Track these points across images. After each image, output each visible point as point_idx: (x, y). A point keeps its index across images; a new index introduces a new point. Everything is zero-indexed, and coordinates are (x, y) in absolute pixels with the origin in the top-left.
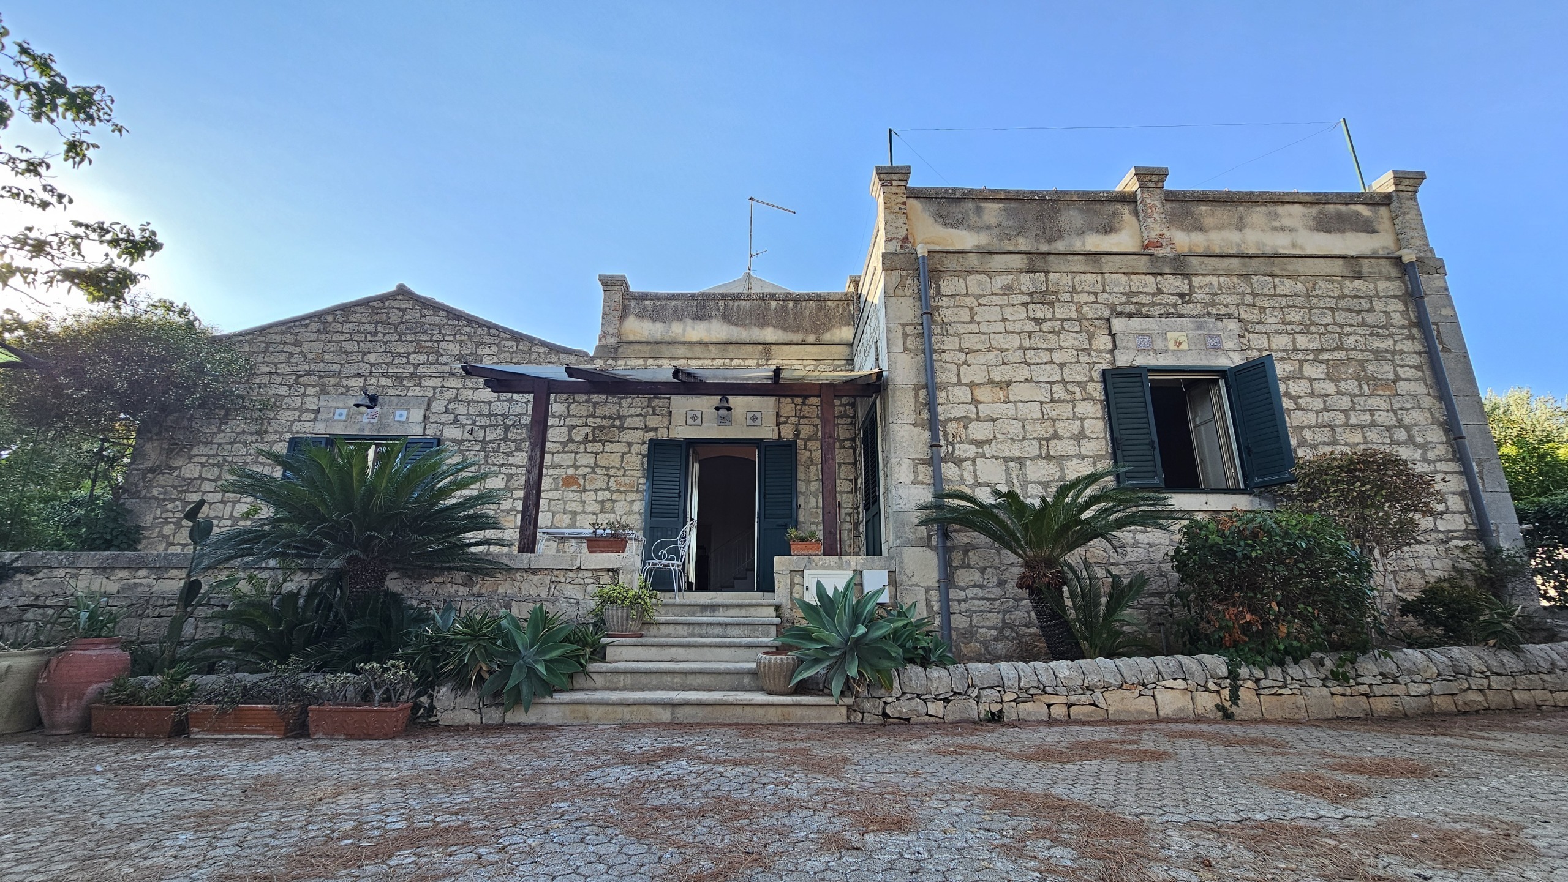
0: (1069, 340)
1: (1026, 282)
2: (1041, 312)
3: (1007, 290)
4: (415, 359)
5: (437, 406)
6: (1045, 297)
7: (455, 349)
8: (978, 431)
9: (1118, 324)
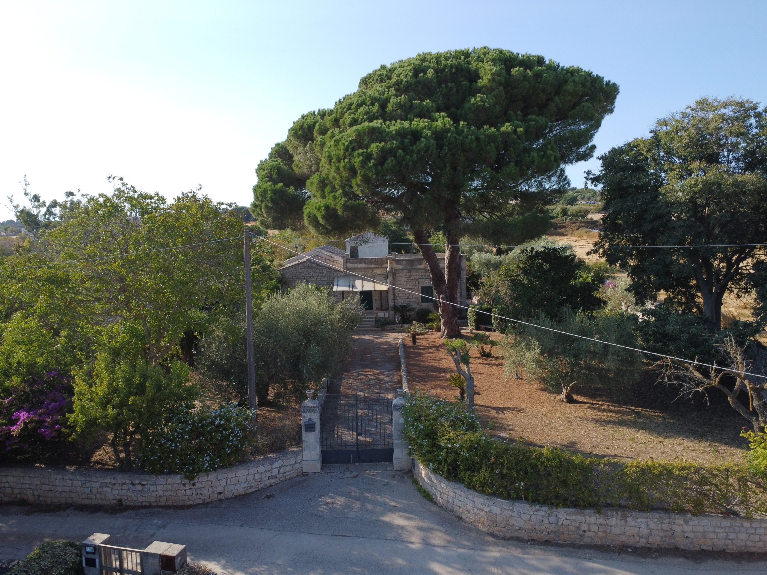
0: (413, 282)
1: (408, 274)
2: (409, 279)
3: (405, 275)
4: (312, 273)
5: (318, 282)
6: (410, 277)
7: (319, 271)
8: (400, 295)
9: (419, 280)
